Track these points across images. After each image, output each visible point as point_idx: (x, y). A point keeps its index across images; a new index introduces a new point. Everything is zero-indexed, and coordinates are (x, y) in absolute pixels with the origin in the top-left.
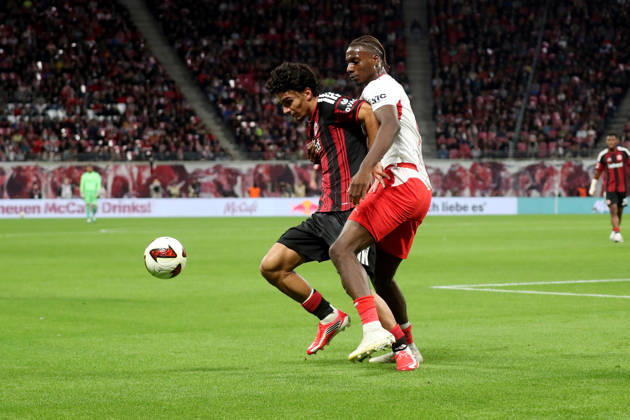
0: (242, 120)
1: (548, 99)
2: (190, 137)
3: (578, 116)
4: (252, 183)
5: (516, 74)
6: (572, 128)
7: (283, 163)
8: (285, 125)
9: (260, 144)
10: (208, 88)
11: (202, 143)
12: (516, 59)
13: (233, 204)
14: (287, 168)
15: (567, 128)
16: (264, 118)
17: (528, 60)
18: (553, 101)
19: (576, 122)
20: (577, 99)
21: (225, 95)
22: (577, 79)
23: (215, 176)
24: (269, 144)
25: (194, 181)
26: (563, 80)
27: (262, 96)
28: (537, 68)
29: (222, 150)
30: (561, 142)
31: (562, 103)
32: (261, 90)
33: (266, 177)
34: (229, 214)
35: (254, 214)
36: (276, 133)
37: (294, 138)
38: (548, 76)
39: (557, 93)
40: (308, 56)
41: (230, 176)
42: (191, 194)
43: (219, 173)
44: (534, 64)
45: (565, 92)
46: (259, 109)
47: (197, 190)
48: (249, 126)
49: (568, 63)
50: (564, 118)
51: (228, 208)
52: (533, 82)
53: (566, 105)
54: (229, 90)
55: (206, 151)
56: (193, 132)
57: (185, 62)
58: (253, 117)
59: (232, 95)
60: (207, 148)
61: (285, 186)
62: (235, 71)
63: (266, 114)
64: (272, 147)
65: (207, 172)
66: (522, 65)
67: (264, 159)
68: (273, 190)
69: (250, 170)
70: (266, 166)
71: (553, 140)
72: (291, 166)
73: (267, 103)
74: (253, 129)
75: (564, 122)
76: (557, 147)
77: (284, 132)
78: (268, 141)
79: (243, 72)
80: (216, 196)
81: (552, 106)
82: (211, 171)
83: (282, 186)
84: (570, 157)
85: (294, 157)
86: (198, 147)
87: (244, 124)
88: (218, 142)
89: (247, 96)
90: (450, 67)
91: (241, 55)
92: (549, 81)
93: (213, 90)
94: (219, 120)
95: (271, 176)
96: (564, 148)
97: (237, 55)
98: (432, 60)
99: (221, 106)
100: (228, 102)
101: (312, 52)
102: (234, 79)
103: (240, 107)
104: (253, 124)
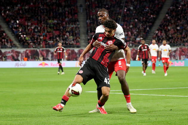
0: (21, 34)
1: (127, 27)
2: (3, 40)
3: (137, 33)
4: (25, 56)
5: (115, 19)
6: (135, 37)
7: (35, 49)
8: (36, 36)
9: (28, 43)
10: (9, 24)
11: (7, 42)
12: (115, 14)
13: (18, 63)
14: (37, 51)
15: (133, 37)
16: (28, 34)
17: (119, 14)
18: (128, 28)
19: (136, 35)
20: (136, 27)
21: (15, 26)
22: (136, 20)
23: (12, 54)
24: (30, 43)
25: (5, 56)
26: (131, 20)
27: (28, 26)
28: (122, 16)
29: (14, 45)
30: (131, 42)
31: (131, 28)
32: (28, 24)
33: (29, 54)
34: (17, 67)
35: (25, 67)
36: (33, 39)
37: (39, 40)
38: (126, 19)
39: (130, 25)
40: (44, 12)
41: (17, 54)
42: (3, 60)
43: (13, 53)
44: (122, 15)
45: (132, 25)
46: (27, 30)
47: (6, 58)
48: (23, 37)
49: (134, 15)
50: (132, 33)
51: (16, 65)
52: (121, 21)
53: (133, 29)
54: (17, 24)
55: (9, 45)
56: (4, 39)
57: (2, 15)
58: (25, 33)
59: (18, 26)
60: (9, 44)
61: (36, 57)
62: (19, 18)
63: (29, 32)
64: (31, 44)
65: (9, 52)
66: (118, 16)
67: (29, 48)
68: (32, 59)
69: (24, 51)
70: (29, 50)
71: (128, 41)
72: (38, 50)
73: (30, 29)
74: (25, 37)
75: (132, 35)
76: (130, 43)
77: (36, 38)
78: (30, 42)
79: (21, 18)
80: (12, 61)
81: (128, 29)
82: (10, 52)
83: (35, 57)
84: (134, 47)
85: (39, 47)
86: (6, 44)
87: (22, 36)
88: (13, 42)
89: (23, 26)
90: (93, 16)
91: (21, 12)
92: (127, 21)
93: (11, 24)
94: (13, 34)
95: (31, 54)
96: (132, 44)
97: (20, 12)
98: (87, 14)
99: (14, 29)
100: (16, 28)
101: (45, 11)
102: (19, 20)
103: (20, 30)
104: (25, 36)
